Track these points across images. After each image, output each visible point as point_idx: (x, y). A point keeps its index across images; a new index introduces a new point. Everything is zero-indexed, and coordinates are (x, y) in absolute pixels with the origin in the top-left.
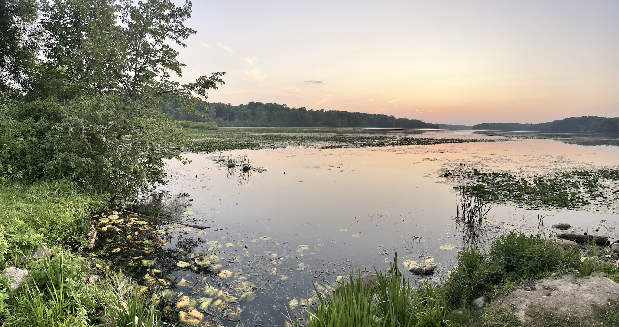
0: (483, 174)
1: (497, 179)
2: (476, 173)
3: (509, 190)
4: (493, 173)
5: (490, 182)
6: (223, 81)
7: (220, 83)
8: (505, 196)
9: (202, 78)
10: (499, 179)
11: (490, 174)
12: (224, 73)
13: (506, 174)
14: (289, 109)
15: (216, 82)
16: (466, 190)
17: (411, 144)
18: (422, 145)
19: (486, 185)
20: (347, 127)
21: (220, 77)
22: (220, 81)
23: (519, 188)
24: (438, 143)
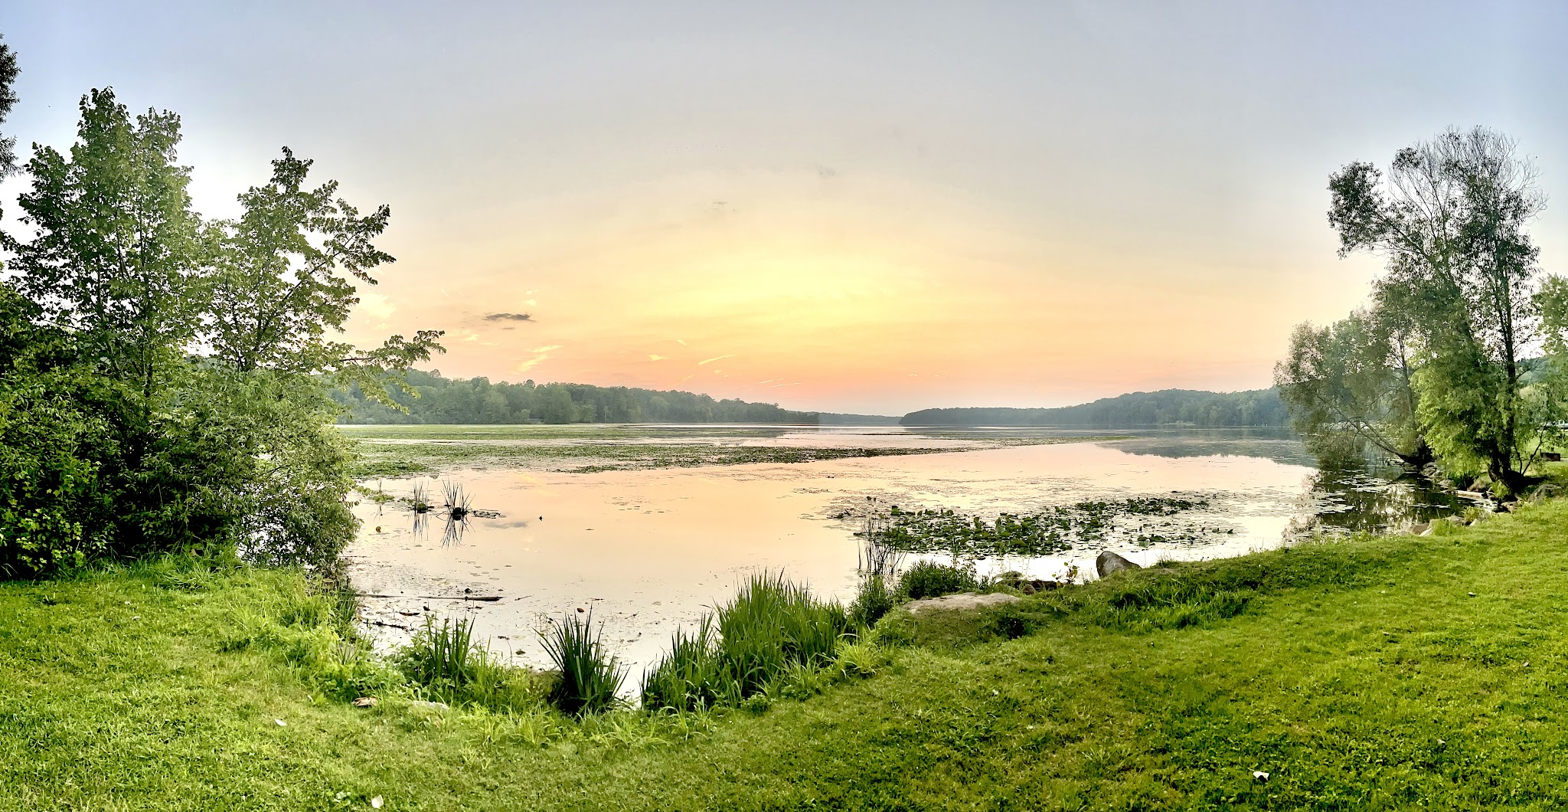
0: (908, 513)
1: (932, 521)
2: (896, 512)
3: (946, 536)
4: (927, 512)
5: (917, 525)
6: (442, 348)
7: (436, 350)
8: (939, 543)
9: (396, 339)
10: (934, 521)
11: (920, 514)
12: (442, 333)
13: (950, 513)
14: (446, 382)
15: (429, 349)
16: (874, 537)
17: (762, 460)
18: (786, 462)
19: (910, 531)
20: (595, 422)
21: (435, 341)
22: (435, 346)
23: (965, 533)
24: (820, 458)
